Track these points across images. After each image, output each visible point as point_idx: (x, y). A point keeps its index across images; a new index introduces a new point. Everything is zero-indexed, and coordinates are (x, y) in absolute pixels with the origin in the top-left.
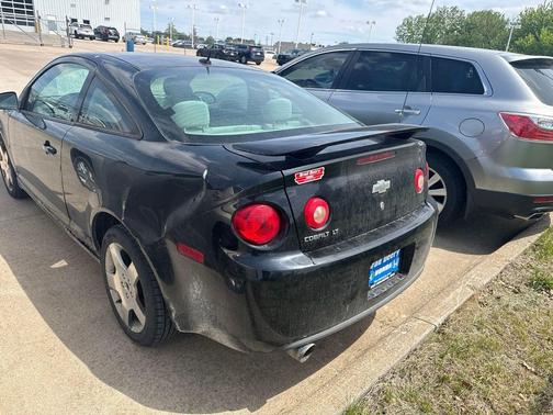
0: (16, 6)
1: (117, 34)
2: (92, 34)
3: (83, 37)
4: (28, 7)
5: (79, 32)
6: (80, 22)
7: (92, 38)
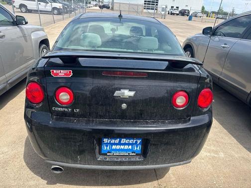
0: (152, 2)
1: (189, 13)
2: (178, 13)
3: (174, 14)
4: (156, 2)
5: (173, 12)
6: (175, 8)
7: (177, 14)
